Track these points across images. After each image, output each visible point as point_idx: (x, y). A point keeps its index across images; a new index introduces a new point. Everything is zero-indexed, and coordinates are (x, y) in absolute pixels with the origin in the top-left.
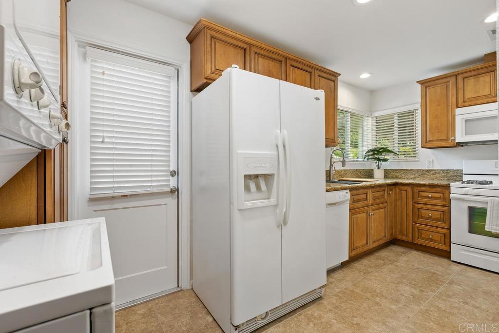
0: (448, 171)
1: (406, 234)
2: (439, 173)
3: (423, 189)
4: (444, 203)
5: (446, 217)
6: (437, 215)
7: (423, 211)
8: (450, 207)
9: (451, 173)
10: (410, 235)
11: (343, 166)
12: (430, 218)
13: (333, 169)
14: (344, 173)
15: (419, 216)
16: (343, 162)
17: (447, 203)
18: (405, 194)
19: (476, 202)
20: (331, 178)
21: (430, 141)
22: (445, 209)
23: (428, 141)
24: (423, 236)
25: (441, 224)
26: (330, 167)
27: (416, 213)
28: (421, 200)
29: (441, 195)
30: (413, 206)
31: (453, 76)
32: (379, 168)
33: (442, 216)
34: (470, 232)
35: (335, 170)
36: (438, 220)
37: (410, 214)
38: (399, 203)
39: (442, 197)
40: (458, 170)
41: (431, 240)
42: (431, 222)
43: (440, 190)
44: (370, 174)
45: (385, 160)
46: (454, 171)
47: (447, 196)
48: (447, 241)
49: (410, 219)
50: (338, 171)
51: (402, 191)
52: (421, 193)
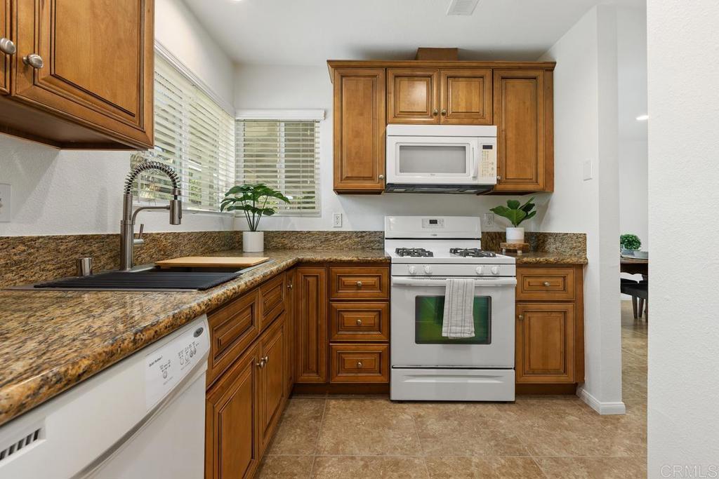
0: (364, 234)
1: (315, 369)
2: (350, 238)
3: (347, 269)
4: (381, 294)
5: (383, 321)
6: (371, 318)
7: (346, 315)
8: (389, 301)
9: (367, 238)
10: (323, 369)
11: (172, 222)
12: (358, 327)
13: (137, 231)
14: (172, 244)
15: (341, 326)
16: (171, 208)
17: (384, 295)
18: (315, 282)
19: (426, 287)
20: (128, 262)
21: (348, 178)
22: (383, 305)
23: (344, 178)
24: (347, 366)
25: (375, 335)
26: (124, 224)
27: (334, 321)
28: (343, 293)
29: (375, 279)
30: (330, 308)
31: (381, 67)
32: (253, 229)
33: (377, 320)
34: (418, 341)
35: (145, 236)
36: (370, 328)
37: (324, 327)
38: (302, 305)
39: (377, 285)
40: (375, 232)
41: (359, 370)
42: (360, 335)
43: (374, 269)
44: (233, 243)
45: (269, 212)
46: (370, 233)
47: (385, 280)
48: (384, 365)
49: (324, 334)
50: (153, 239)
51: (309, 279)
52: (343, 279)
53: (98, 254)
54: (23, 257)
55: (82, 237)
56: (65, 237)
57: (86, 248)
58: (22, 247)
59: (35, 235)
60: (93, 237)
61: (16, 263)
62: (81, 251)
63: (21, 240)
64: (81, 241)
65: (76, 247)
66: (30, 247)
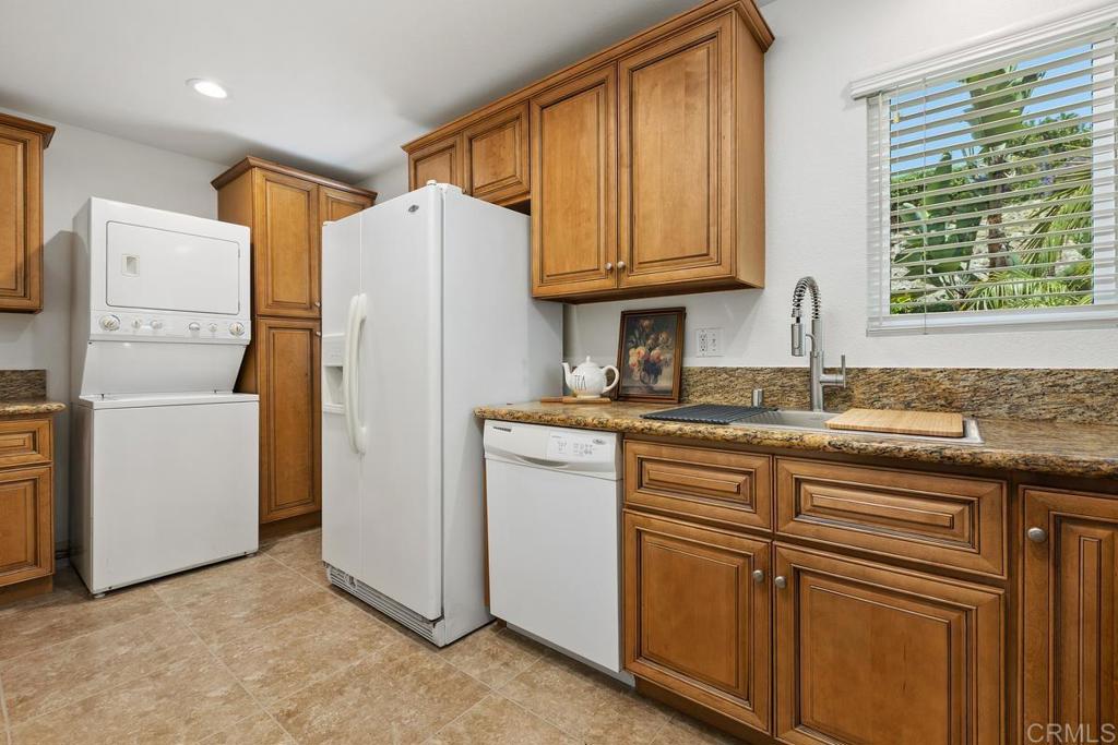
53: (801, 389)
54: (726, 383)
55: (781, 370)
56: (762, 369)
57: (785, 380)
58: (724, 376)
59: (735, 366)
60: (793, 370)
61: (722, 387)
62: (780, 383)
63: (724, 370)
64: (780, 374)
65: (773, 379)
66: (731, 376)
